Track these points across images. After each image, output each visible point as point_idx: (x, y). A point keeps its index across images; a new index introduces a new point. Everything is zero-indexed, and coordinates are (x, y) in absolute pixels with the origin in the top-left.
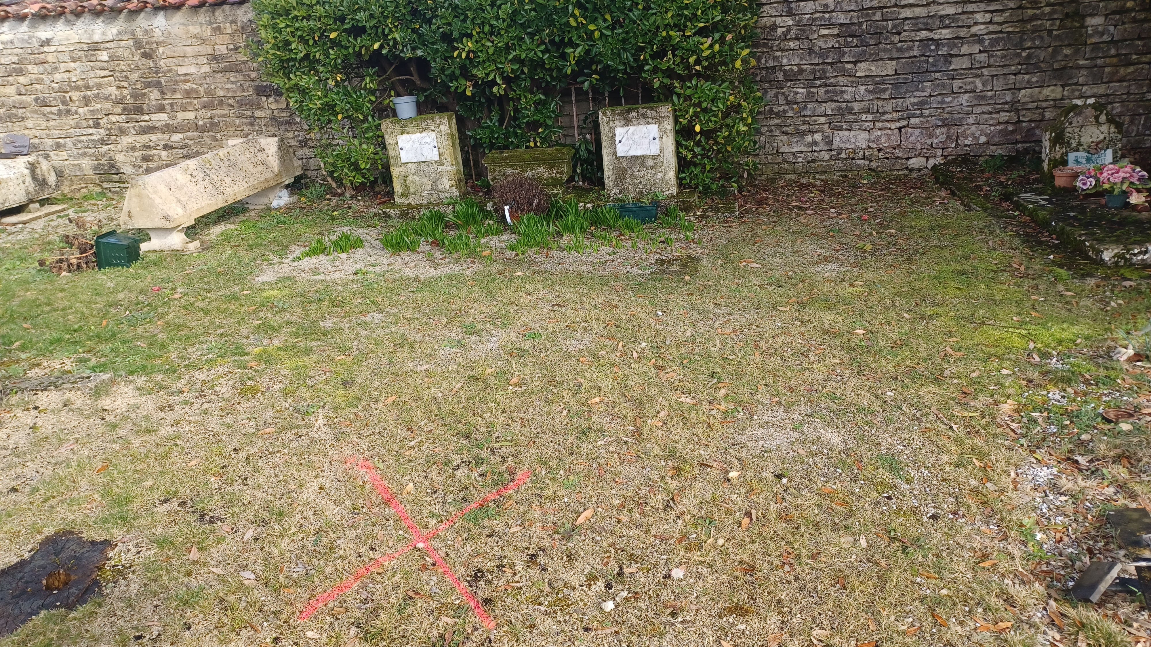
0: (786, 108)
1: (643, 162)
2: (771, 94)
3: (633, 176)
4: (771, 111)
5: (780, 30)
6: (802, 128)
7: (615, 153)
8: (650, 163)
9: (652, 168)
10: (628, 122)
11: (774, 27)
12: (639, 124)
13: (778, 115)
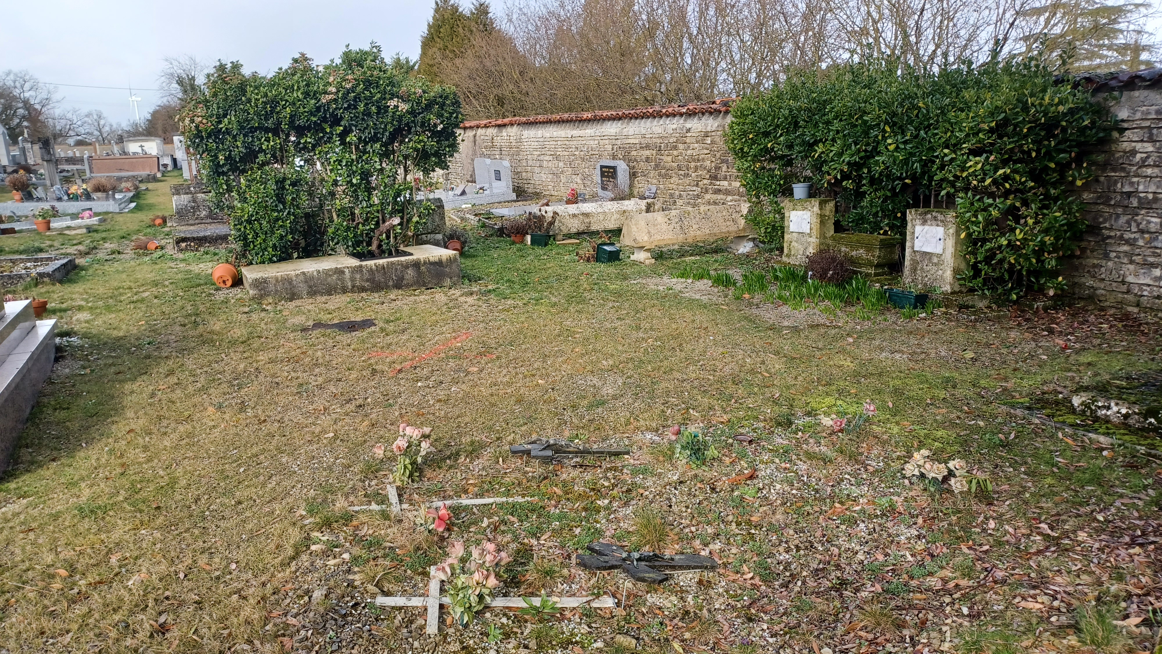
0: (1137, 235)
1: (930, 259)
2: (1123, 219)
3: (922, 268)
4: (1121, 238)
5: (1139, 156)
6: (1151, 259)
7: (913, 247)
8: (935, 260)
9: (936, 264)
10: (924, 222)
11: (1134, 152)
12: (931, 225)
13: (1128, 242)
